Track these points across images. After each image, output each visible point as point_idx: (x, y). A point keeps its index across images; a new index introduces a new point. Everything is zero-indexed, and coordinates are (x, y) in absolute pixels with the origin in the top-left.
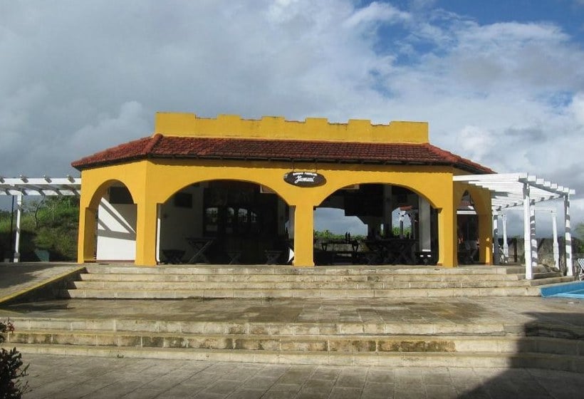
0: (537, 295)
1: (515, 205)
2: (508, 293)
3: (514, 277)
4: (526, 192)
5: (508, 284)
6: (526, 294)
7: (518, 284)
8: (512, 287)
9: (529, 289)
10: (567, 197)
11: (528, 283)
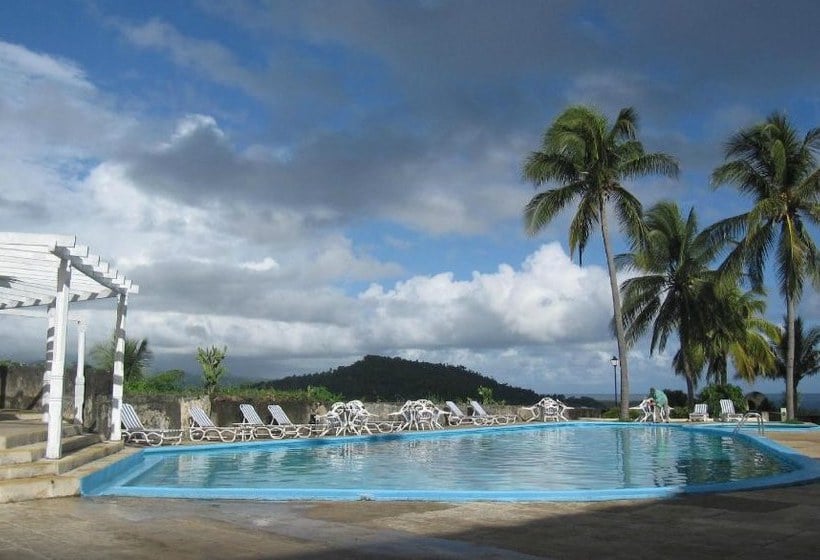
0: (73, 493)
1: (20, 305)
2: (11, 495)
3: (23, 454)
4: (64, 279)
5: (10, 473)
6: (51, 493)
7: (31, 471)
8: (18, 479)
9: (57, 482)
10: (123, 296)
11: (53, 468)
